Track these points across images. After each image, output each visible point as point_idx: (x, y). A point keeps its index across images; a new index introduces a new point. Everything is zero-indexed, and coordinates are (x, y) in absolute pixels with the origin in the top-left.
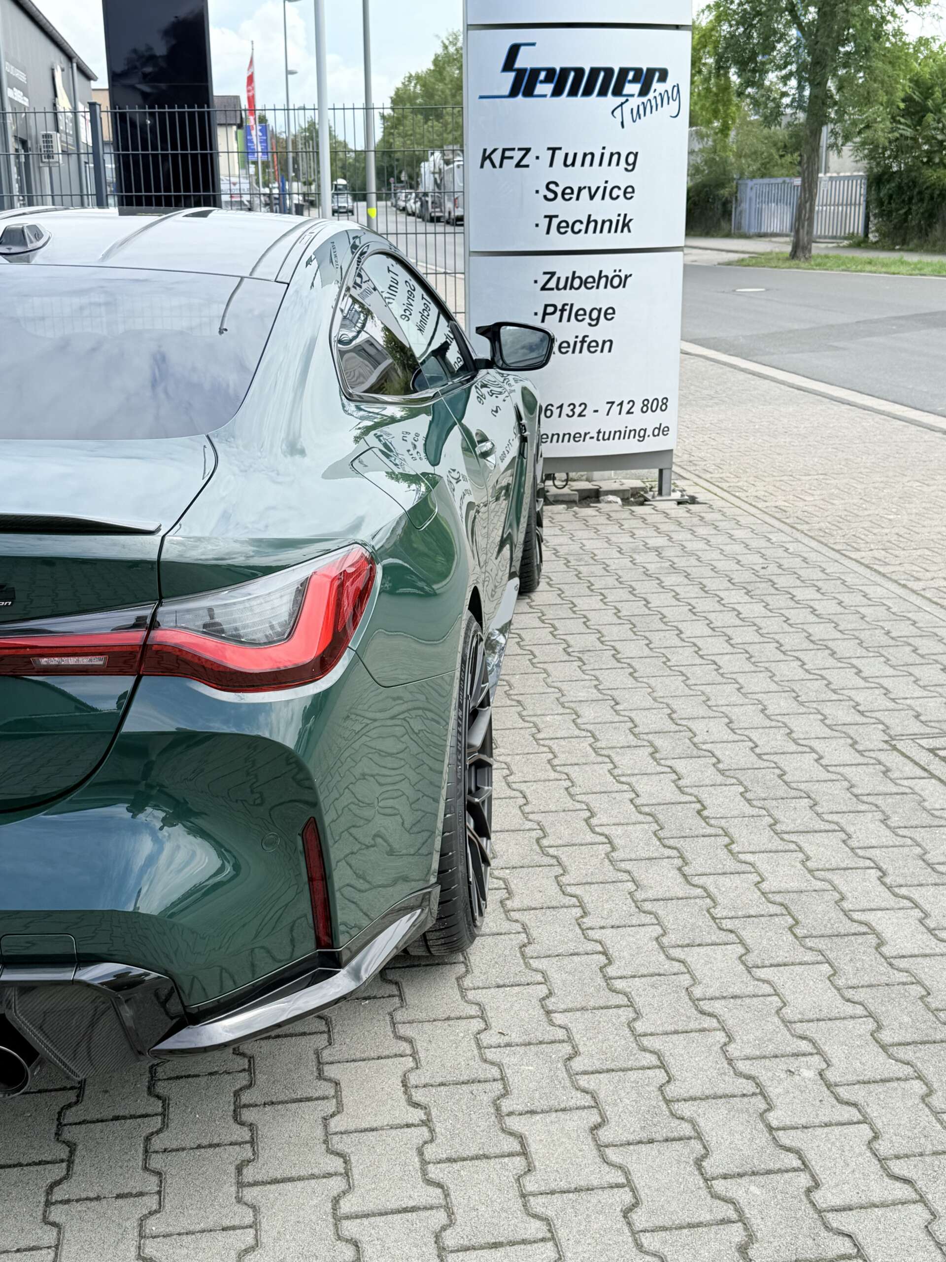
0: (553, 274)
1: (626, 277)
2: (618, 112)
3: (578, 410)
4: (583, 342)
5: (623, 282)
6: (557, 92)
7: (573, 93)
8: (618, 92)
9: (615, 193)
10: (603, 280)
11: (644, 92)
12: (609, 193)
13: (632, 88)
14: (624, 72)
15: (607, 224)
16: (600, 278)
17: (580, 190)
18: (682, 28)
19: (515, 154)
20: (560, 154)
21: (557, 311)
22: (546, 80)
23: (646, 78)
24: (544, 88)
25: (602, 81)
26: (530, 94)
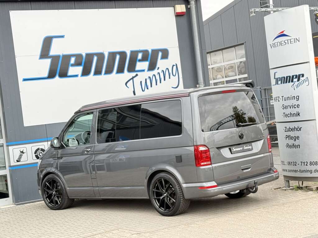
1: (301, 128)
2: (293, 86)
3: (295, 163)
4: (293, 145)
5: (300, 130)
7: (284, 83)
8: (292, 81)
11: (298, 80)
12: (294, 106)
14: (293, 76)
18: (307, 62)
19: (278, 98)
20: (283, 98)
21: (288, 137)
22: (280, 80)
23: (298, 77)
24: (279, 82)
25: (288, 79)
26: (278, 84)
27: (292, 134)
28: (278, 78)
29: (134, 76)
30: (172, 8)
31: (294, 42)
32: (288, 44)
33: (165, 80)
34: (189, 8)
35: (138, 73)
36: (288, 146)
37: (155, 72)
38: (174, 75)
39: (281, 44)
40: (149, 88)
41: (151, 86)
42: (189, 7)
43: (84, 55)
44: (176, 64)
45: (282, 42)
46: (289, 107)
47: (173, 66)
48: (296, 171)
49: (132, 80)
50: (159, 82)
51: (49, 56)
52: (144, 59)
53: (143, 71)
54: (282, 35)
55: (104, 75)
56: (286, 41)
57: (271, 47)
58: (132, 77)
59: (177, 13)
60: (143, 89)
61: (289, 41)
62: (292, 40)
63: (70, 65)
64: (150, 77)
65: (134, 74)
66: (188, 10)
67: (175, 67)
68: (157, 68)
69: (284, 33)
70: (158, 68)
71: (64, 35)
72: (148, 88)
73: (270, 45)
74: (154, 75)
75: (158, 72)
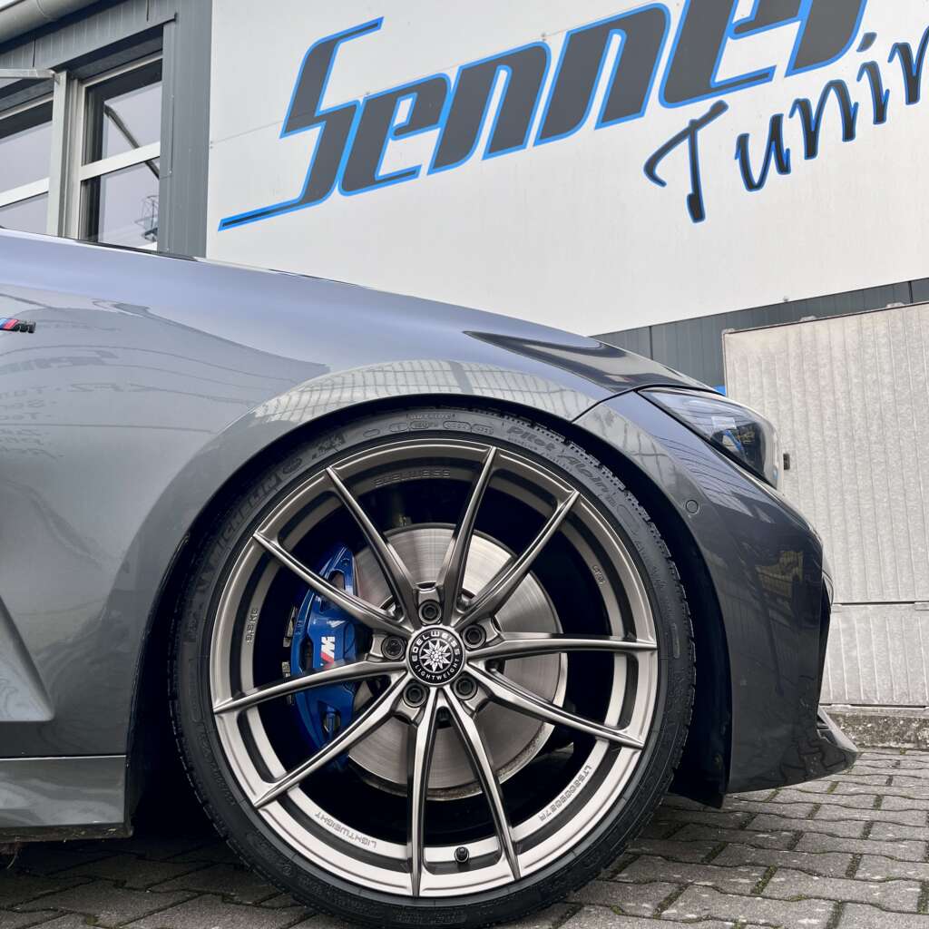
29: (697, 116)
33: (913, 98)
35: (725, 98)
37: (846, 67)
40: (793, 167)
41: (811, 151)
43: (453, 78)
49: (684, 145)
50: (872, 118)
52: (769, 15)
53: (764, 76)
55: (536, 144)
58: (685, 125)
60: (756, 178)
63: (390, 133)
64: (802, 105)
65: (701, 107)
68: (857, 42)
70: (869, 39)
72: (784, 168)
74: (839, 87)
75: (868, 60)
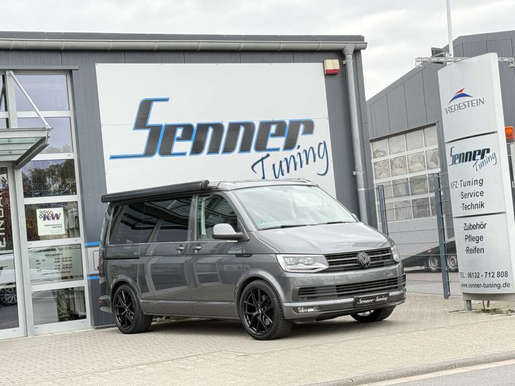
0: (466, 224)
1: (485, 224)
2: (475, 166)
3: (477, 275)
4: (475, 249)
5: (484, 227)
6: (460, 162)
7: (463, 162)
8: (474, 159)
9: (478, 194)
10: (478, 226)
11: (482, 158)
12: (476, 194)
13: (479, 157)
14: (475, 152)
15: (477, 206)
16: (477, 225)
17: (468, 194)
18: (494, 133)
19: (455, 183)
20: (462, 182)
21: (468, 238)
22: (457, 158)
23: (482, 153)
24: (457, 161)
25: (469, 157)
26: (455, 164)
27: (474, 233)
28: (455, 155)
29: (263, 156)
30: (320, 64)
31: (476, 104)
32: (469, 107)
33: (307, 163)
34: (345, 65)
35: (270, 153)
36: (468, 250)
37: (294, 152)
38: (321, 156)
39: (459, 107)
40: (284, 174)
41: (288, 172)
42: (344, 62)
43: (195, 126)
44: (325, 142)
45: (461, 105)
46: (469, 194)
47: (320, 144)
48: (478, 286)
49: (261, 163)
50: (300, 166)
51: (147, 125)
52: (278, 134)
53: (277, 149)
54: (461, 95)
55: (222, 154)
56: (466, 104)
57: (447, 113)
58: (260, 158)
59: (326, 70)
60: (277, 176)
61: (470, 103)
62: (473, 102)
63: (175, 138)
64: (286, 159)
65: (264, 154)
66: (344, 67)
67: (322, 146)
68: (297, 147)
69: (464, 92)
70: (299, 147)
71: (169, 98)
72: (283, 175)
73: (446, 109)
74: (293, 156)
75: (299, 152)
